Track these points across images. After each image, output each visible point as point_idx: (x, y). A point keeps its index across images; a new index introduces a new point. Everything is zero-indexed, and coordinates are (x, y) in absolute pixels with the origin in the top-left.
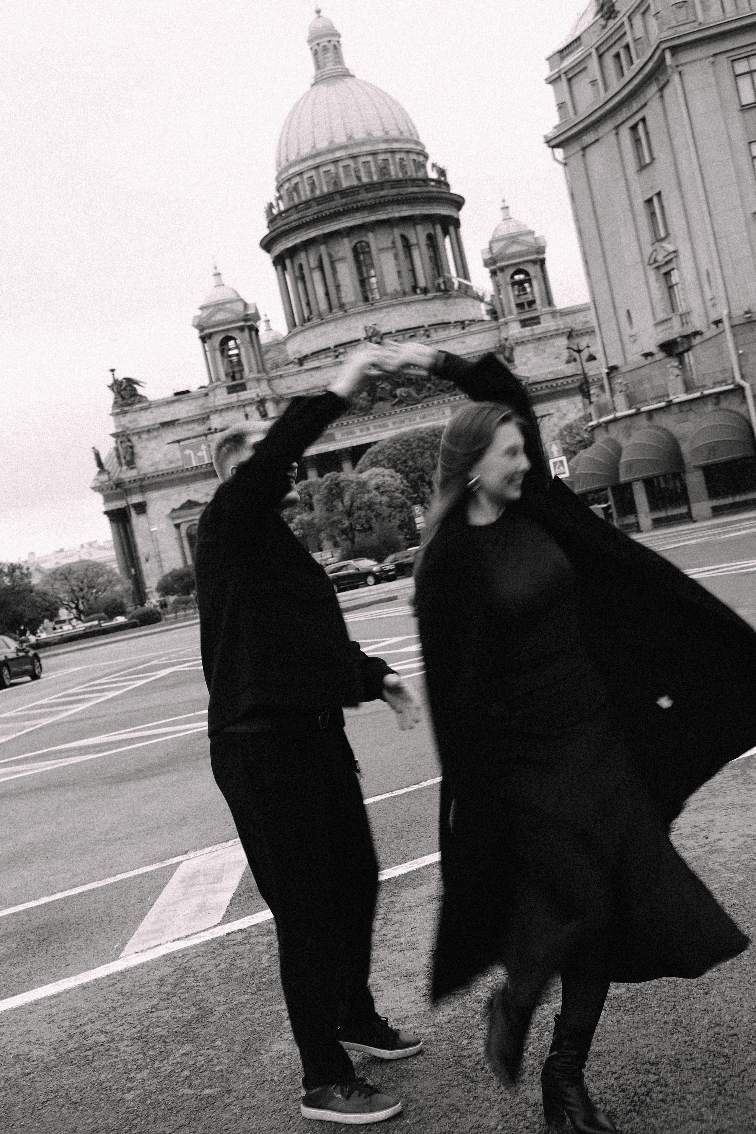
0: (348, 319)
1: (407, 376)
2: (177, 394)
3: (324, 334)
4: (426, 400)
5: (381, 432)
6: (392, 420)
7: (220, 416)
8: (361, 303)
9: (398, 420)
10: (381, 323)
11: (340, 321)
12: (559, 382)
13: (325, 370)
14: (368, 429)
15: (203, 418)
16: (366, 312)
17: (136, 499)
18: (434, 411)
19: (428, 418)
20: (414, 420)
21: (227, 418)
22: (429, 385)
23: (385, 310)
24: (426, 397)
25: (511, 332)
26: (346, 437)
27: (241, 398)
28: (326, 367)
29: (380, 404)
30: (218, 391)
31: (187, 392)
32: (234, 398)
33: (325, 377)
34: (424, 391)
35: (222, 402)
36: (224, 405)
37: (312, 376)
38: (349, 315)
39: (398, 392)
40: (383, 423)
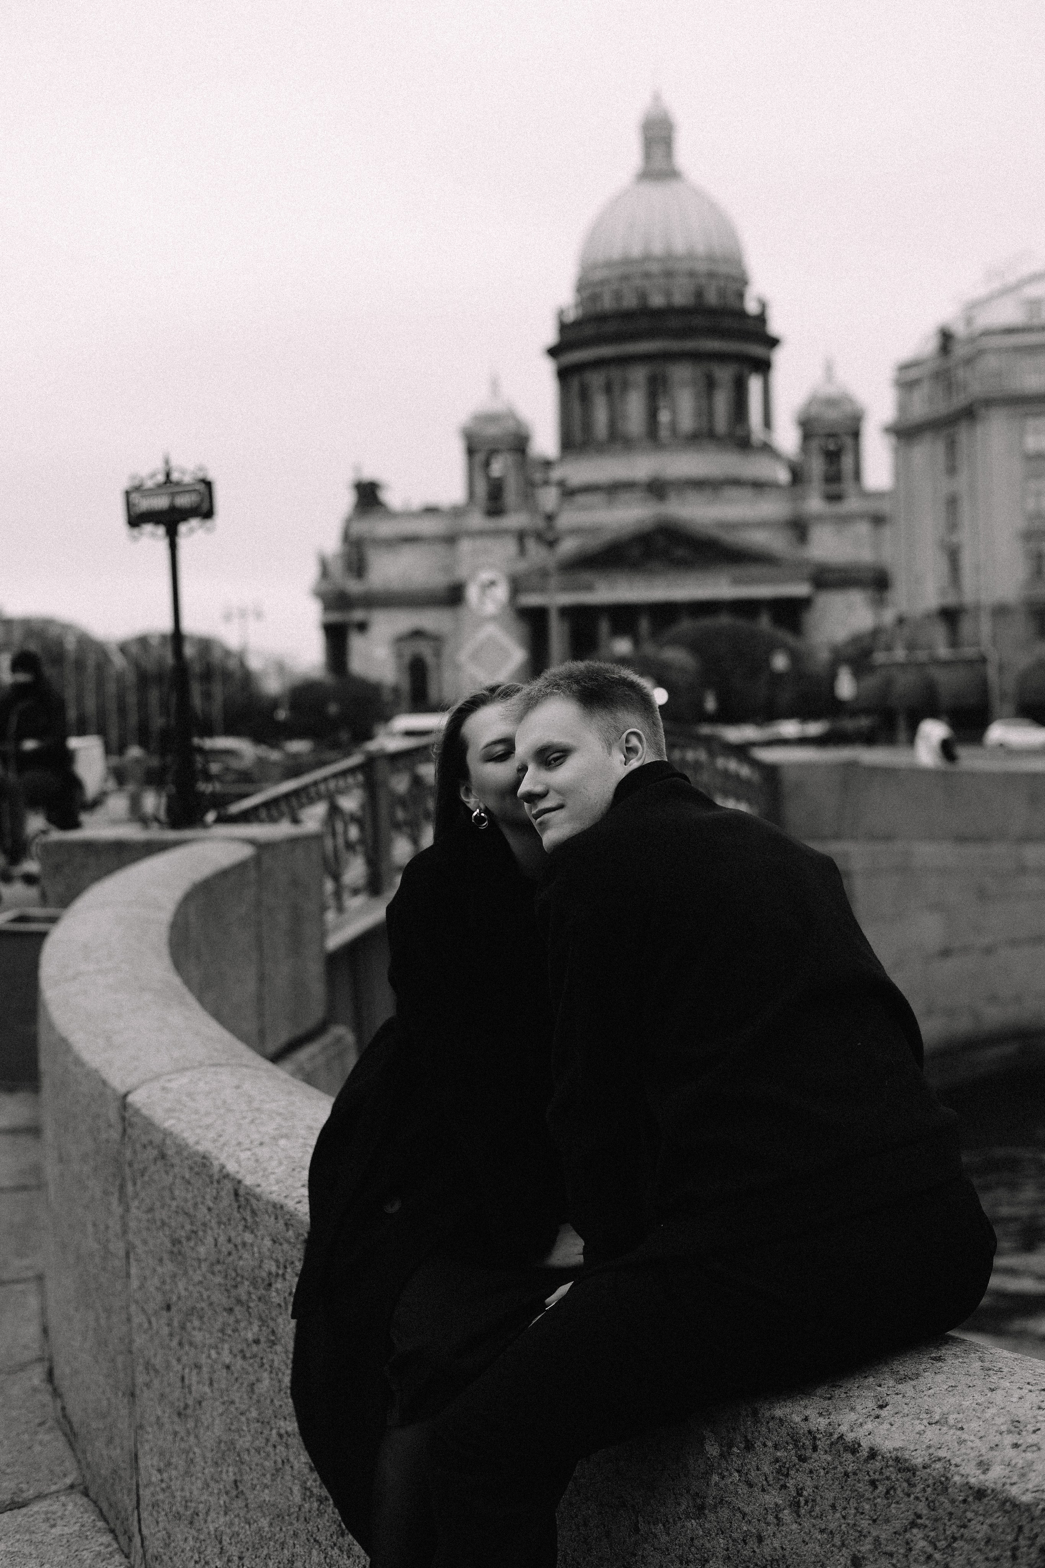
0: (632, 453)
2: (426, 507)
3: (600, 466)
5: (649, 591)
7: (471, 540)
8: (646, 439)
14: (635, 586)
15: (445, 540)
16: (648, 449)
17: (358, 615)
21: (479, 545)
23: (672, 452)
25: (812, 505)
26: (609, 591)
27: (498, 525)
30: (475, 513)
32: (490, 522)
35: (477, 526)
36: (478, 529)
39: (675, 551)
40: (652, 581)
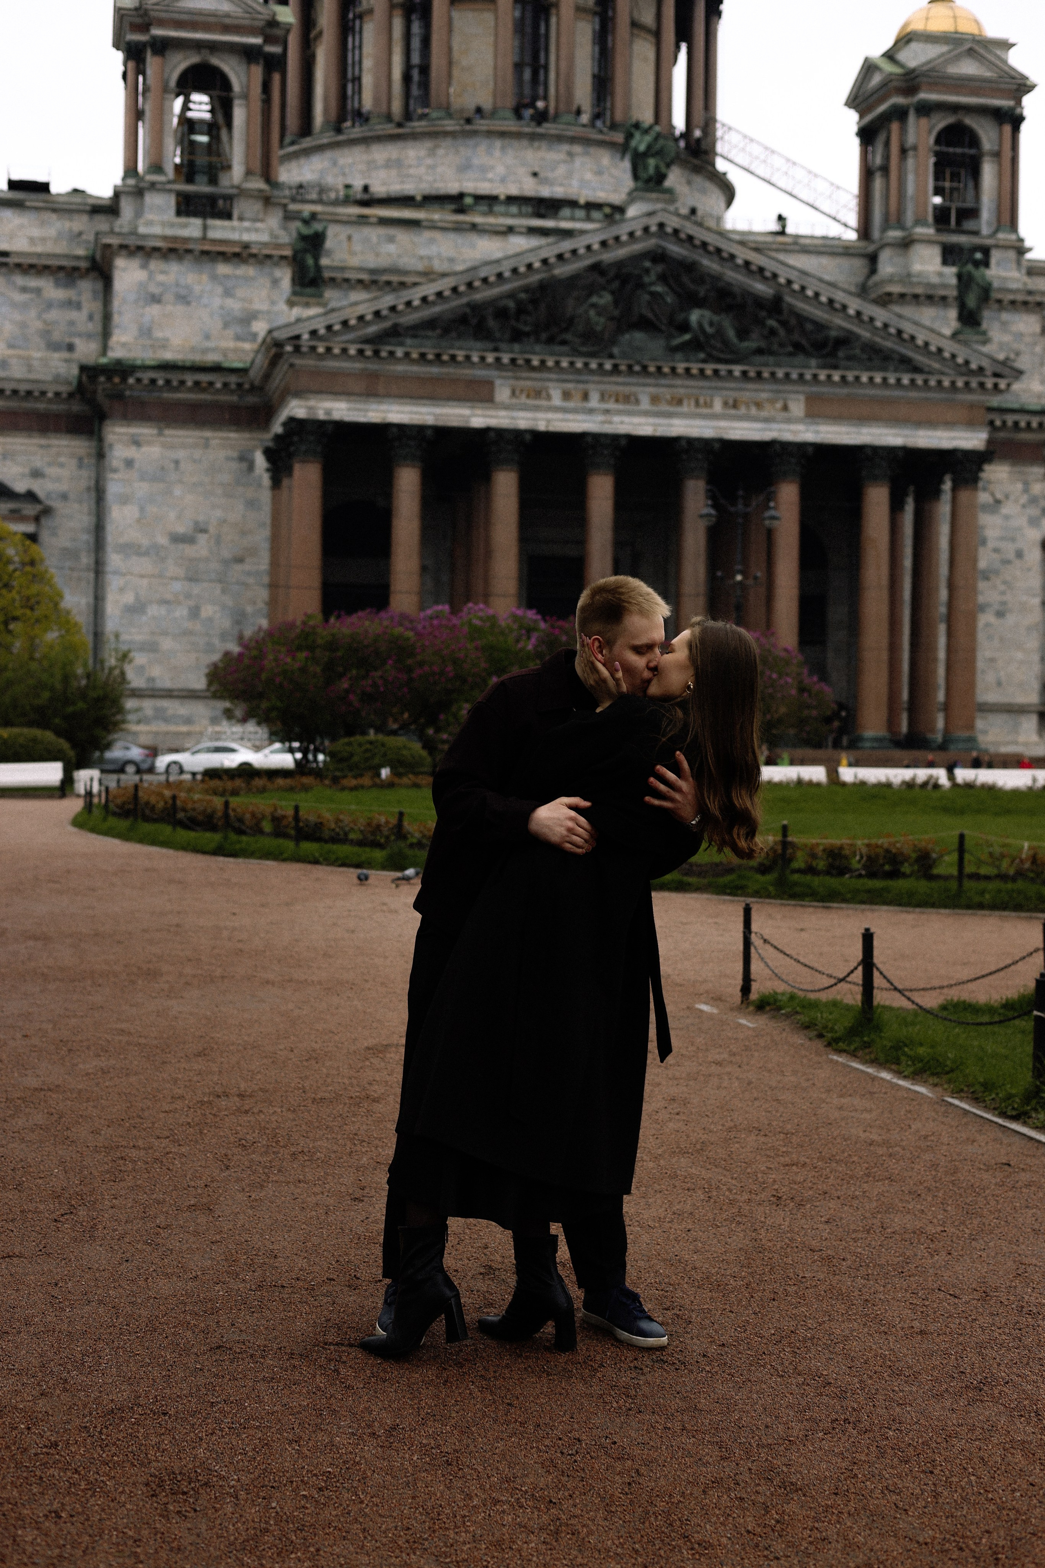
0: (471, 142)
1: (720, 284)
2: (14, 185)
3: (398, 164)
4: (759, 359)
5: (619, 412)
6: (652, 390)
7: (144, 266)
8: (509, 114)
9: (666, 393)
10: (550, 175)
11: (448, 142)
12: (1010, 419)
13: (427, 234)
14: (586, 397)
15: (75, 269)
16: (518, 135)
18: (764, 395)
19: (743, 410)
20: (709, 405)
21: (161, 278)
22: (772, 323)
23: (566, 147)
24: (760, 351)
25: (917, 267)
26: (523, 399)
27: (212, 234)
28: (433, 226)
29: (638, 337)
30: (152, 199)
31: (43, 188)
32: (192, 228)
33: (423, 252)
34: (754, 335)
35: (157, 230)
36: (165, 238)
37: (391, 239)
38: (475, 133)
39: (695, 316)
40: (627, 390)
